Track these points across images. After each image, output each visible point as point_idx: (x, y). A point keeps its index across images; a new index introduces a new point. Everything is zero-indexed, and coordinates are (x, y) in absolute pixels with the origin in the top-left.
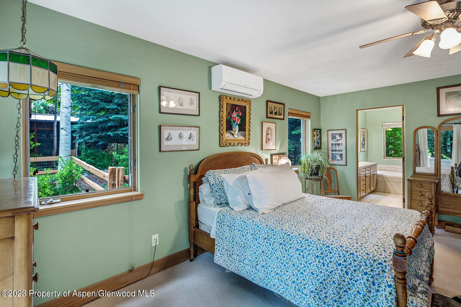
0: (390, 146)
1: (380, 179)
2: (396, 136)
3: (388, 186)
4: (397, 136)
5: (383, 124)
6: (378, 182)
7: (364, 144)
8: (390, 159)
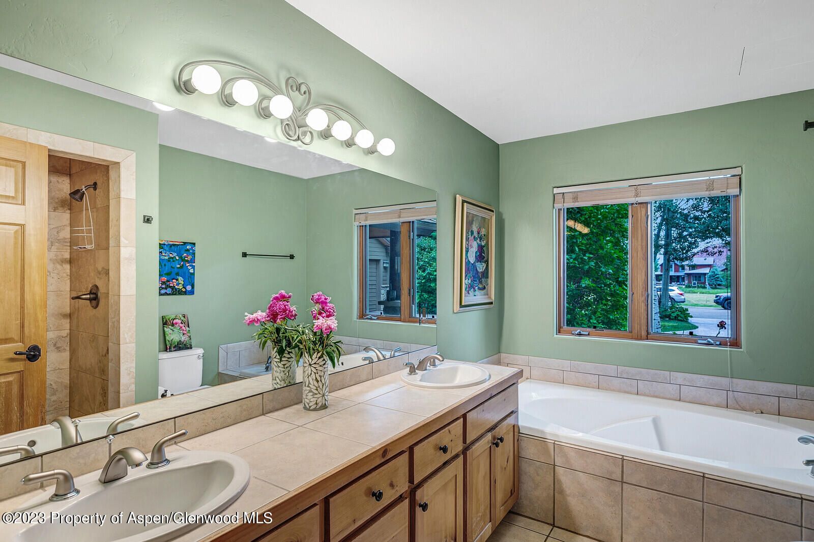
0: (586, 282)
1: (530, 451)
2: (601, 251)
3: (568, 492)
4: (603, 250)
5: (556, 191)
6: (525, 466)
7: (485, 274)
8: (580, 334)
